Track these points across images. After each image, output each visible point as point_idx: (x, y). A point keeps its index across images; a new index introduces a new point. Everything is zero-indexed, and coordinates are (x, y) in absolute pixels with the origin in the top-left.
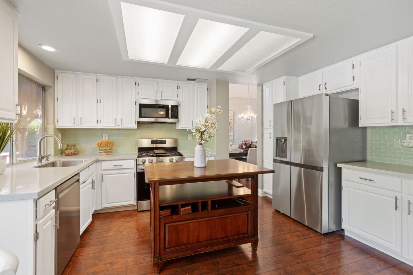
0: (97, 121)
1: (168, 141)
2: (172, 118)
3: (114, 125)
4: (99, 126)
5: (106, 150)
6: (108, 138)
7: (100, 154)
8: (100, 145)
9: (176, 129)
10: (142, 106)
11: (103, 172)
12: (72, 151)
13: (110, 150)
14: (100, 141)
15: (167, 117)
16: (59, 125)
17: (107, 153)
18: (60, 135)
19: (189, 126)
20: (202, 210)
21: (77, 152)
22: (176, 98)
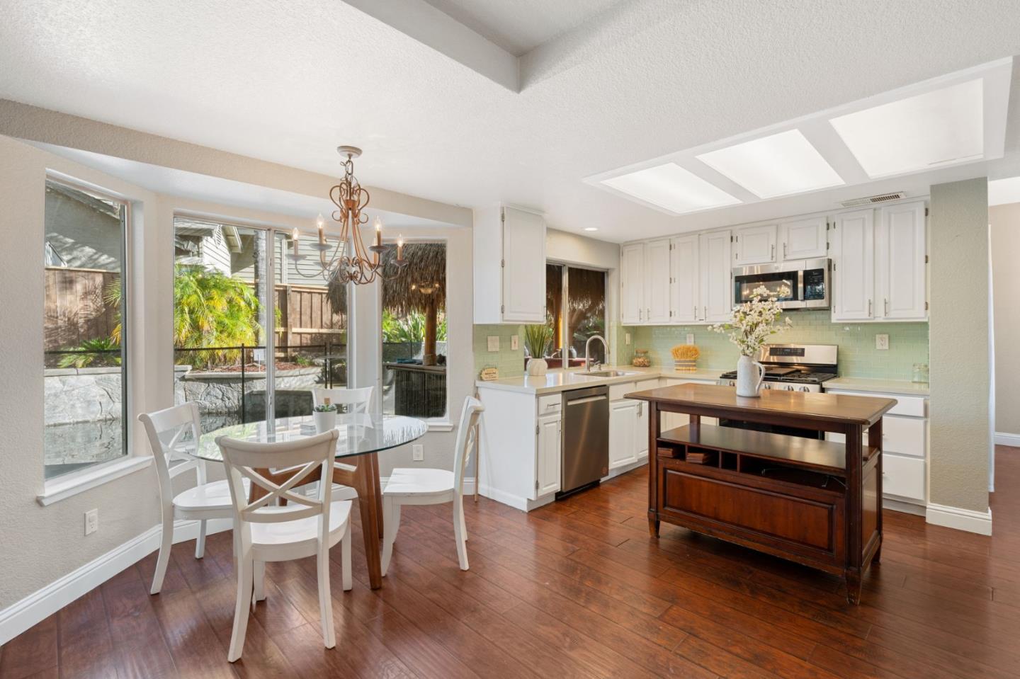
0: (671, 312)
1: (808, 348)
2: (805, 298)
3: (693, 319)
5: (687, 361)
6: (695, 342)
7: (675, 368)
8: (676, 353)
9: (832, 324)
10: (740, 280)
12: (641, 360)
13: (694, 361)
14: (678, 345)
15: (795, 298)
16: (625, 322)
17: (688, 368)
18: (628, 337)
19: (862, 316)
20: (724, 467)
21: (649, 362)
22: (822, 252)
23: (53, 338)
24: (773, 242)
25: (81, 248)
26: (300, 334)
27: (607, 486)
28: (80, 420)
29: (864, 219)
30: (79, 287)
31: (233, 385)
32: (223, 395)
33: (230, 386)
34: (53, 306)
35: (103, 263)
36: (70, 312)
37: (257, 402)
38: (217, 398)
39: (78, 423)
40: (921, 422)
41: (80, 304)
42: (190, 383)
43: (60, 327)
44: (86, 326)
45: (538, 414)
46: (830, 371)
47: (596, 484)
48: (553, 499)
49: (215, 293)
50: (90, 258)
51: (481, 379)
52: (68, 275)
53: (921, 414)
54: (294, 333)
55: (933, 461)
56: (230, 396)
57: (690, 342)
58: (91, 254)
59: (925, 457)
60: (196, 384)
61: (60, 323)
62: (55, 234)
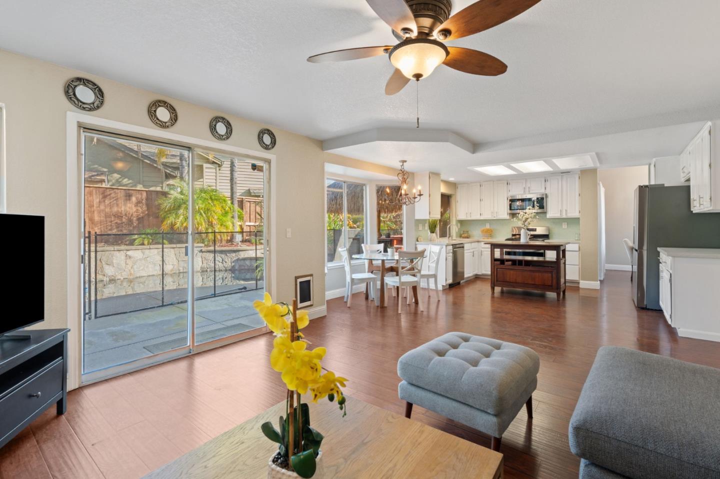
0: (481, 214)
1: (538, 229)
4: (482, 218)
5: (487, 235)
6: (490, 227)
7: (482, 238)
8: (483, 231)
9: (546, 218)
10: (512, 201)
11: (483, 250)
12: (466, 235)
13: (490, 235)
14: (483, 228)
16: (459, 218)
17: (488, 238)
18: (459, 225)
19: (558, 215)
20: (518, 265)
21: (469, 236)
22: (543, 191)
23: (120, 229)
24: (524, 186)
25: (111, 175)
26: (250, 226)
27: (463, 284)
28: (151, 274)
29: (558, 179)
30: (134, 199)
31: (228, 255)
32: (223, 260)
33: (226, 255)
34: (120, 210)
35: (125, 183)
36: (129, 214)
37: (242, 264)
38: (219, 262)
39: (149, 276)
40: (578, 253)
41: (134, 209)
42: (205, 253)
43: (124, 223)
44: (137, 222)
45: (446, 253)
46: (546, 237)
47: (459, 283)
48: (448, 287)
49: (215, 202)
50: (117, 180)
51: (418, 241)
52: (128, 192)
53: (578, 250)
54: (247, 226)
55: (582, 266)
56: (227, 261)
57: (488, 226)
58: (118, 178)
59: (579, 265)
60: (208, 254)
61: (124, 220)
62: (96, 166)
